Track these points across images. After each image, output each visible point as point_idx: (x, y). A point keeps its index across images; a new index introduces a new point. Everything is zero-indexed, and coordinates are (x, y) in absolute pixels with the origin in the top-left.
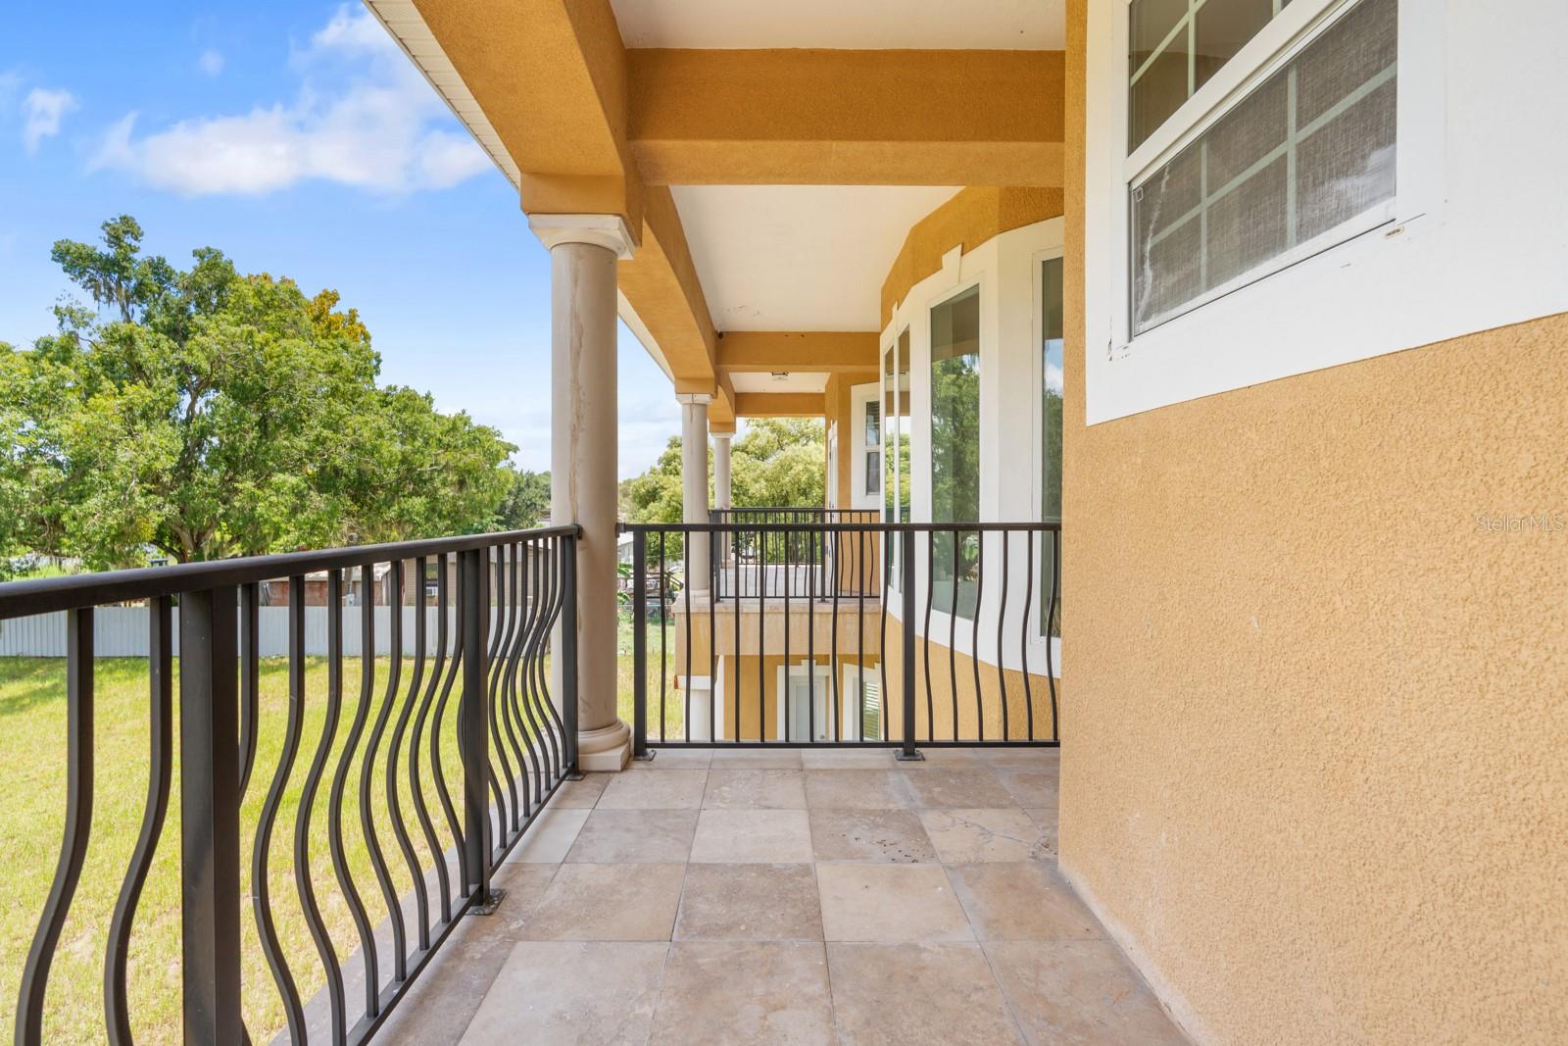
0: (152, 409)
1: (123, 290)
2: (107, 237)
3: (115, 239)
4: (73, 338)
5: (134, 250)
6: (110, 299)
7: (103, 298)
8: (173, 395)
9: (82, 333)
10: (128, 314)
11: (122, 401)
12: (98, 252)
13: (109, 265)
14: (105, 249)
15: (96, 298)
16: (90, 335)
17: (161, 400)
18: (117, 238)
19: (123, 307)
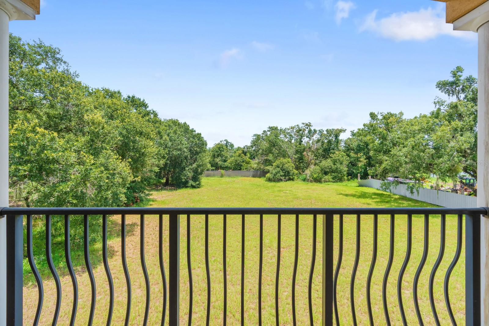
0: (463, 128)
1: (457, 91)
2: (452, 75)
3: (454, 75)
4: (439, 109)
5: (460, 76)
6: (453, 94)
7: (451, 95)
8: (471, 122)
9: (442, 108)
10: (459, 98)
11: (450, 127)
12: (449, 81)
13: (452, 84)
14: (451, 79)
15: (449, 95)
16: (444, 108)
17: (467, 125)
18: (455, 74)
19: (457, 96)
